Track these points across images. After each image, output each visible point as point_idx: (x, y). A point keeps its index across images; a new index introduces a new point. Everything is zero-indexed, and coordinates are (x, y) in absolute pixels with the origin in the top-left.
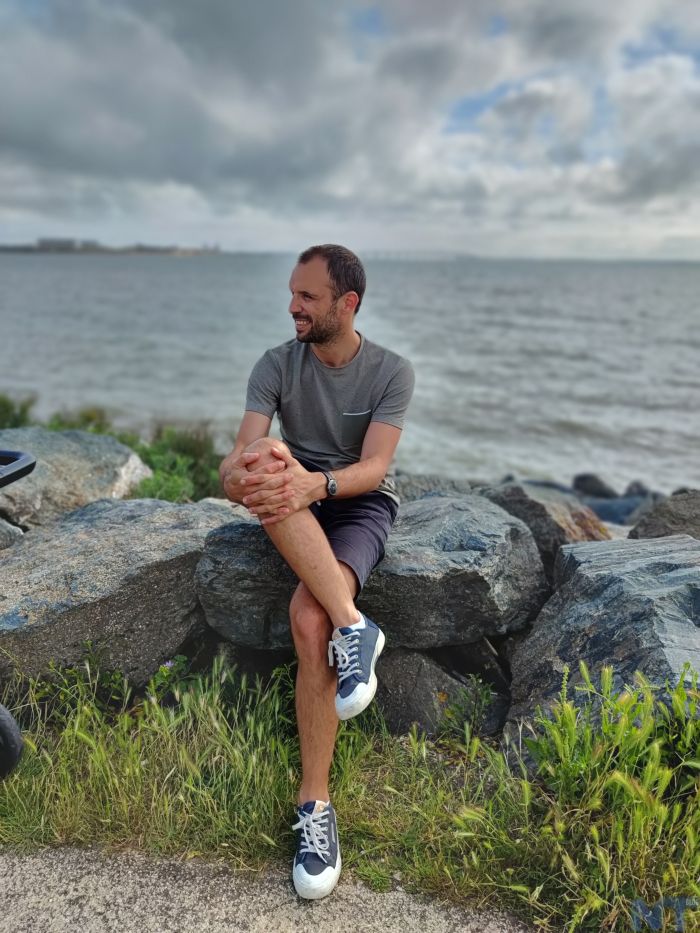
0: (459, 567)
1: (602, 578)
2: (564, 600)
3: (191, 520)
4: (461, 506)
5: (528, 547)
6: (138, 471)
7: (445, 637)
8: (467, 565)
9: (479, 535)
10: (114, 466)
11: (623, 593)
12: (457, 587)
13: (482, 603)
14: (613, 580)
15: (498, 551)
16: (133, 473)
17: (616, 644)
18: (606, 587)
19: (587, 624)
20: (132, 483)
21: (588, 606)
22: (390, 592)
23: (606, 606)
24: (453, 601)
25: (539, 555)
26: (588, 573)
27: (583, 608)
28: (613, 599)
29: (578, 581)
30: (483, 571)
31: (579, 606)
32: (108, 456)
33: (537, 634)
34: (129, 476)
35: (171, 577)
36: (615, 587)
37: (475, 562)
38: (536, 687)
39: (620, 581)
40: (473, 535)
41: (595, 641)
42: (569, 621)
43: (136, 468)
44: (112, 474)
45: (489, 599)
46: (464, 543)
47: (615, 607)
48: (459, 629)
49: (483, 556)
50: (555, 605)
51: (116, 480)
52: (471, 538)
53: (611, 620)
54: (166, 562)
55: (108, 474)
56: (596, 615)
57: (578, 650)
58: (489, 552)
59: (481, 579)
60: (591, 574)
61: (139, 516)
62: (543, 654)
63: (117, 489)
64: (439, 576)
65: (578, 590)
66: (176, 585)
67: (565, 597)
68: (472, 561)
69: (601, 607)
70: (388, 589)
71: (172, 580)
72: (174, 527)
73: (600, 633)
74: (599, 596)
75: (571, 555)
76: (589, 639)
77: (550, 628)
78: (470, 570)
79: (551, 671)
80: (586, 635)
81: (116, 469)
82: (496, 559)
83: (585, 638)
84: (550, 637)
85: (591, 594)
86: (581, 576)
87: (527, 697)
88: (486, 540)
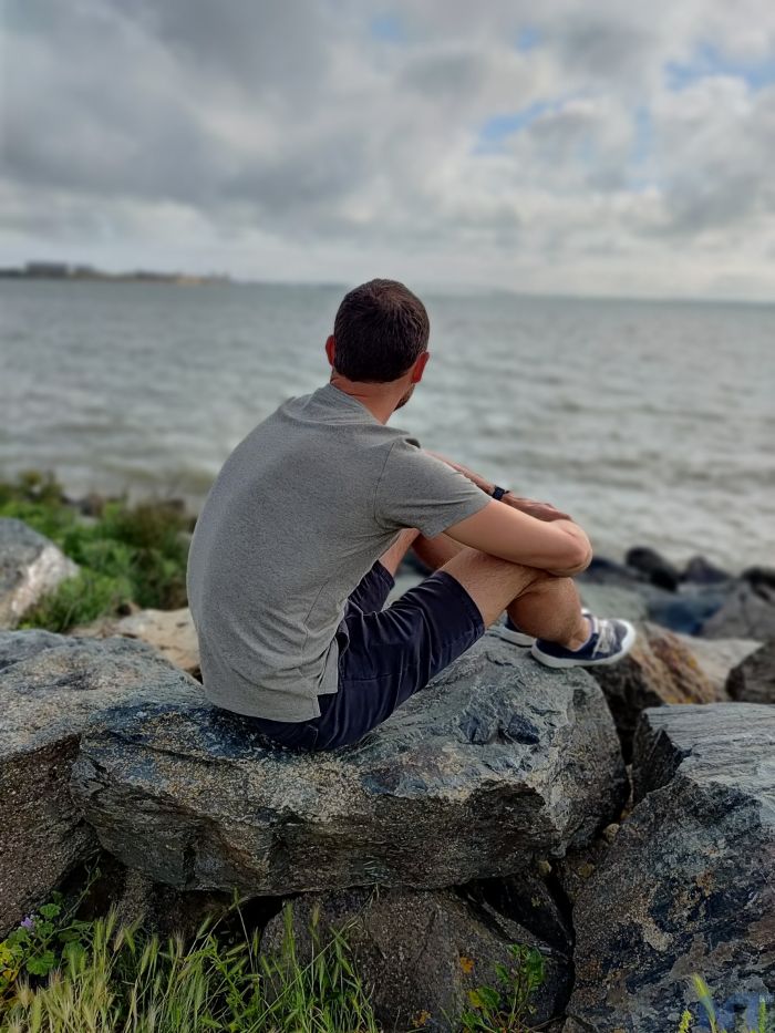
0: (497, 778)
1: (722, 792)
2: (657, 816)
3: (89, 671)
4: (499, 658)
5: (599, 716)
6: (56, 569)
7: (473, 870)
8: (510, 771)
9: (528, 713)
10: (18, 564)
11: (759, 825)
12: (492, 806)
13: (531, 823)
14: (740, 800)
15: (557, 739)
16: (48, 571)
17: (749, 918)
18: (729, 809)
19: (698, 870)
20: (44, 586)
21: (699, 837)
22: (383, 822)
23: (729, 842)
24: (486, 823)
25: (614, 728)
26: (698, 775)
27: (691, 838)
28: (743, 834)
29: (681, 789)
30: (534, 779)
31: (685, 835)
32: (12, 549)
33: (615, 868)
34: (41, 577)
35: (39, 776)
36: (746, 812)
37: (522, 767)
38: (616, 966)
39: (754, 802)
40: (519, 712)
41: (715, 904)
42: (670, 858)
43: (52, 565)
44: (14, 576)
45: (542, 817)
46: (505, 727)
47: (746, 848)
48: (493, 858)
49: (535, 751)
50: (643, 822)
51: (20, 585)
52: (516, 718)
53: (741, 871)
54: (33, 752)
55: (8, 575)
56: (713, 856)
57: (686, 914)
58: (544, 742)
59: (532, 792)
60: (702, 779)
61: (14, 662)
62: (627, 909)
63: (20, 596)
64: (464, 795)
65: (680, 805)
66: (49, 788)
67: (659, 811)
68: (517, 765)
69: (721, 843)
70: (380, 817)
71: (40, 781)
72: (62, 683)
73: (722, 892)
74: (717, 822)
75: (664, 733)
76: (703, 898)
77: (635, 861)
78: (515, 780)
79: (640, 942)
80: (699, 890)
81: (21, 569)
82: (554, 754)
83: (697, 895)
84: (637, 879)
85: (704, 816)
86: (685, 782)
87: (600, 980)
88: (537, 721)
